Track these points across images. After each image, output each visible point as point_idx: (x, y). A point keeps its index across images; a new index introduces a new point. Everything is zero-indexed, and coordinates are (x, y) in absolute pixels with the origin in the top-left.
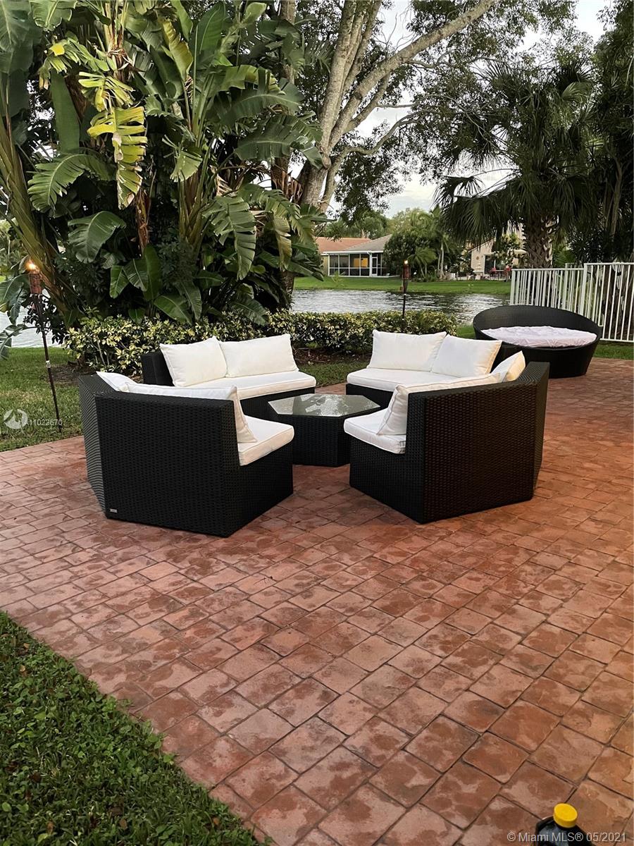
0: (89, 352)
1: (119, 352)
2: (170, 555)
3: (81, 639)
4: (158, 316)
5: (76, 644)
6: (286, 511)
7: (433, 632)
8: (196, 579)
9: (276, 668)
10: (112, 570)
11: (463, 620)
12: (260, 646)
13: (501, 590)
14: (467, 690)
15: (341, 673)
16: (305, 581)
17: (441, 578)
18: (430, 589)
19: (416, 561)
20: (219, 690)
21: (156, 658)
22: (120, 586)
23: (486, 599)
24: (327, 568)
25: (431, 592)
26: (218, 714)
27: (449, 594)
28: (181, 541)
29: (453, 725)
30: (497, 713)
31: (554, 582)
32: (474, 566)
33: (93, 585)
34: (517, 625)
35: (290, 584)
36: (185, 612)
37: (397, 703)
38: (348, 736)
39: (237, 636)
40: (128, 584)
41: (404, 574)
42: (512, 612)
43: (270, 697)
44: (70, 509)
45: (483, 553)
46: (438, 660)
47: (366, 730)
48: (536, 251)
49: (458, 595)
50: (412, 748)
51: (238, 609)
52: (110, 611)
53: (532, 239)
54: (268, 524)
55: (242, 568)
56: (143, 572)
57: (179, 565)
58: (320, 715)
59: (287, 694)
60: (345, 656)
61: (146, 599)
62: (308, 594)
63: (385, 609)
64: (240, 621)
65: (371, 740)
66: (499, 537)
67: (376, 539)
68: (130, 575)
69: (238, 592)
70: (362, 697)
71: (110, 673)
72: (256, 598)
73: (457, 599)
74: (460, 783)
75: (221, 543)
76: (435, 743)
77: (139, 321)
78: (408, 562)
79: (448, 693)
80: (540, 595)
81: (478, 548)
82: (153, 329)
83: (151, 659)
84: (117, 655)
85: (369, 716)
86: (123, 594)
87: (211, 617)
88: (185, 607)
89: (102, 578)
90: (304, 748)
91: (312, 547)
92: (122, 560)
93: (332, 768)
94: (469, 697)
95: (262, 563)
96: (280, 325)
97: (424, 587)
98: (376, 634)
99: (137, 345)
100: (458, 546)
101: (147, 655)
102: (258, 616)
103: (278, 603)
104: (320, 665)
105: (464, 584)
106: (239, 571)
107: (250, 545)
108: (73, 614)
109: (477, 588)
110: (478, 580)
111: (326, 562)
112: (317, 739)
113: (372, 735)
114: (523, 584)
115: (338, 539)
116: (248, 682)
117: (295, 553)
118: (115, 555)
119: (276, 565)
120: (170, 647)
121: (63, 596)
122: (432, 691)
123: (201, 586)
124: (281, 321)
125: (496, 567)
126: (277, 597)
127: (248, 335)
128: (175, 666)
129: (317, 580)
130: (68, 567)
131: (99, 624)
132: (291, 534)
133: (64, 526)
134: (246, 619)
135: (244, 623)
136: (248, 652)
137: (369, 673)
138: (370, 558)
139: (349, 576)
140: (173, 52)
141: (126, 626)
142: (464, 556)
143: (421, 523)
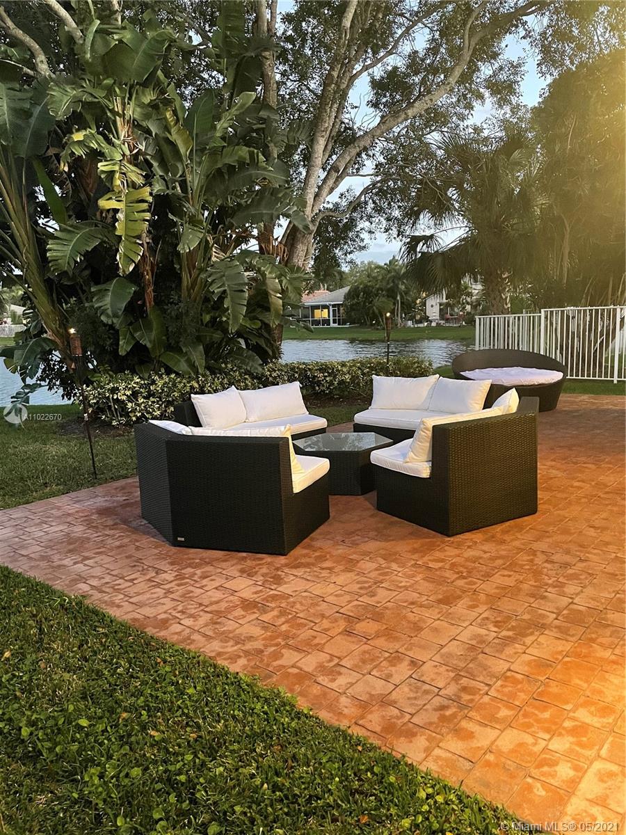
0: (101, 406)
1: (130, 405)
2: (243, 571)
3: (196, 637)
4: (163, 370)
5: (194, 640)
6: (329, 533)
7: (483, 616)
8: (273, 588)
9: (366, 647)
10: (198, 585)
11: (506, 605)
13: (530, 583)
14: (525, 653)
15: (419, 647)
16: (366, 585)
17: (478, 577)
18: (472, 585)
19: (453, 565)
20: (326, 665)
21: (266, 646)
22: (211, 597)
23: (520, 590)
24: (380, 574)
25: (474, 587)
26: (333, 680)
27: (489, 587)
28: (249, 560)
29: (519, 677)
30: (551, 666)
31: (571, 575)
32: (504, 566)
33: (186, 596)
34: (549, 606)
35: (355, 587)
36: (275, 613)
37: (471, 665)
38: (441, 689)
39: (326, 627)
40: (218, 595)
41: (447, 575)
42: (544, 598)
43: (369, 667)
44: (137, 541)
45: (508, 556)
46: (495, 634)
47: (453, 683)
48: (495, 299)
49: (497, 588)
50: (493, 693)
51: (318, 608)
52: (211, 615)
53: (491, 288)
54: (317, 544)
55: (309, 578)
56: (225, 586)
57: (253, 578)
58: (413, 676)
59: (382, 664)
60: (419, 636)
61: (238, 605)
62: (372, 594)
63: (440, 601)
64: (323, 616)
65: (459, 690)
66: (517, 543)
67: (414, 551)
68: (216, 588)
69: (313, 596)
70: (442, 662)
71: (234, 658)
72: (329, 599)
73: (497, 591)
74: (536, 712)
75: (282, 560)
76: (510, 689)
77: (146, 376)
78: (447, 566)
79: (510, 656)
80: (562, 585)
81: (503, 553)
82: (160, 383)
83: (261, 647)
84: (232, 646)
85: (452, 675)
86: (217, 602)
87: (298, 615)
88: (273, 609)
89: (192, 592)
90: (409, 698)
91: (363, 559)
92: (204, 577)
93: (435, 710)
94: (526, 658)
95: (325, 573)
96: (274, 374)
97: (466, 583)
98: (439, 619)
99: (144, 398)
100: (485, 552)
101: (258, 645)
102: (337, 612)
103: (350, 602)
104: (401, 643)
105: (498, 579)
106: (307, 581)
107: (308, 560)
108: (181, 619)
109: (510, 582)
110: (510, 576)
111: (379, 570)
112: (417, 692)
113: (459, 687)
114: (546, 577)
115: (383, 552)
116: (348, 658)
117: (350, 565)
118: (195, 574)
119: (338, 574)
120: (272, 638)
121: (165, 608)
122: (497, 655)
123: (280, 593)
124: (275, 371)
125: (522, 566)
126: (348, 598)
127: (247, 385)
128: (284, 651)
129: (375, 583)
130: (158, 585)
131: (206, 625)
132: (341, 550)
133: (139, 555)
134: (328, 615)
135: (327, 618)
136: (339, 637)
137: (442, 646)
138: (415, 565)
139: (402, 579)
140: (175, 136)
141: (230, 625)
142: (493, 559)
143: (449, 536)
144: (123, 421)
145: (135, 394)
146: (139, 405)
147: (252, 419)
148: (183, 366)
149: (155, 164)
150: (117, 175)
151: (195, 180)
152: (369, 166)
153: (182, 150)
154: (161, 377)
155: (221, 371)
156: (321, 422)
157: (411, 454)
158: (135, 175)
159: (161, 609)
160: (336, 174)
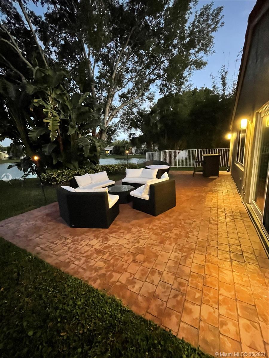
0: (48, 179)
2: (95, 236)
3: (80, 270)
5: (80, 272)
7: (175, 247)
8: (106, 243)
9: (142, 268)
10: (80, 244)
11: (180, 241)
12: (134, 261)
13: (183, 232)
14: (193, 262)
15: (159, 265)
16: (136, 238)
17: (168, 231)
19: (160, 227)
20: (130, 279)
21: (107, 272)
22: (84, 249)
23: (182, 235)
24: (139, 233)
25: (168, 235)
26: (134, 287)
27: (172, 235)
28: (96, 231)
29: (196, 274)
31: (193, 227)
32: (174, 226)
33: (76, 250)
34: (192, 241)
35: (132, 240)
36: (108, 254)
37: (178, 271)
38: (172, 285)
39: (126, 259)
40: (86, 248)
41: (159, 231)
42: (189, 237)
43: (145, 277)
45: (174, 222)
46: (181, 255)
47: (175, 282)
48: (150, 149)
49: (175, 235)
50: (190, 285)
51: (122, 250)
52: (85, 258)
53: (148, 145)
54: (118, 223)
55: (117, 237)
56: (89, 243)
57: (99, 239)
58: (161, 280)
59: (149, 275)
60: (158, 259)
61: (94, 252)
62: (138, 242)
63: (160, 243)
64: (124, 254)
65: (178, 285)
67: (147, 223)
68: (86, 245)
69: (119, 245)
70: (169, 271)
71: (95, 280)
72: (125, 246)
74: (208, 293)
75: (107, 230)
76: (195, 281)
78: (158, 228)
79: (189, 265)
80: (192, 232)
81: (172, 221)
83: (105, 272)
84: (94, 273)
85: (174, 277)
86: (87, 252)
87: (116, 255)
88: (107, 253)
89: (77, 247)
90: (163, 292)
91: (132, 228)
92: (82, 240)
93: (174, 298)
94: (194, 265)
95: (122, 235)
97: (166, 234)
98: (162, 251)
99: (61, 176)
100: (167, 221)
101: (103, 271)
102: (129, 252)
103: (132, 246)
104: (153, 264)
105: (174, 231)
106: (117, 238)
107: (115, 230)
108: (74, 261)
109: (178, 232)
110: (177, 230)
111: (138, 231)
112: (165, 289)
113: (178, 283)
114: (187, 229)
115: (138, 224)
116: (137, 274)
117: (129, 230)
118: (79, 239)
119: (126, 235)
120: (108, 267)
121: (68, 256)
122: (185, 265)
123: (108, 245)
125: (179, 225)
126: (131, 244)
127: (91, 171)
128: (113, 273)
129: (139, 237)
130: (66, 245)
131: (83, 264)
132: (125, 225)
133: (59, 232)
134: (126, 253)
135: (126, 255)
136: (132, 264)
137: (167, 263)
138: (148, 228)
139: (146, 235)
140: (67, 103)
141: (92, 263)
142: (170, 223)
143: (155, 216)
144: (55, 183)
145: (59, 175)
146: (60, 178)
147: (93, 182)
148: (72, 167)
149: (61, 111)
150: (49, 113)
151: (73, 116)
152: (119, 116)
153: (70, 107)
154: (66, 170)
155: (83, 168)
156: (113, 182)
157: (143, 193)
158: (55, 113)
159: (67, 256)
160: (112, 116)
